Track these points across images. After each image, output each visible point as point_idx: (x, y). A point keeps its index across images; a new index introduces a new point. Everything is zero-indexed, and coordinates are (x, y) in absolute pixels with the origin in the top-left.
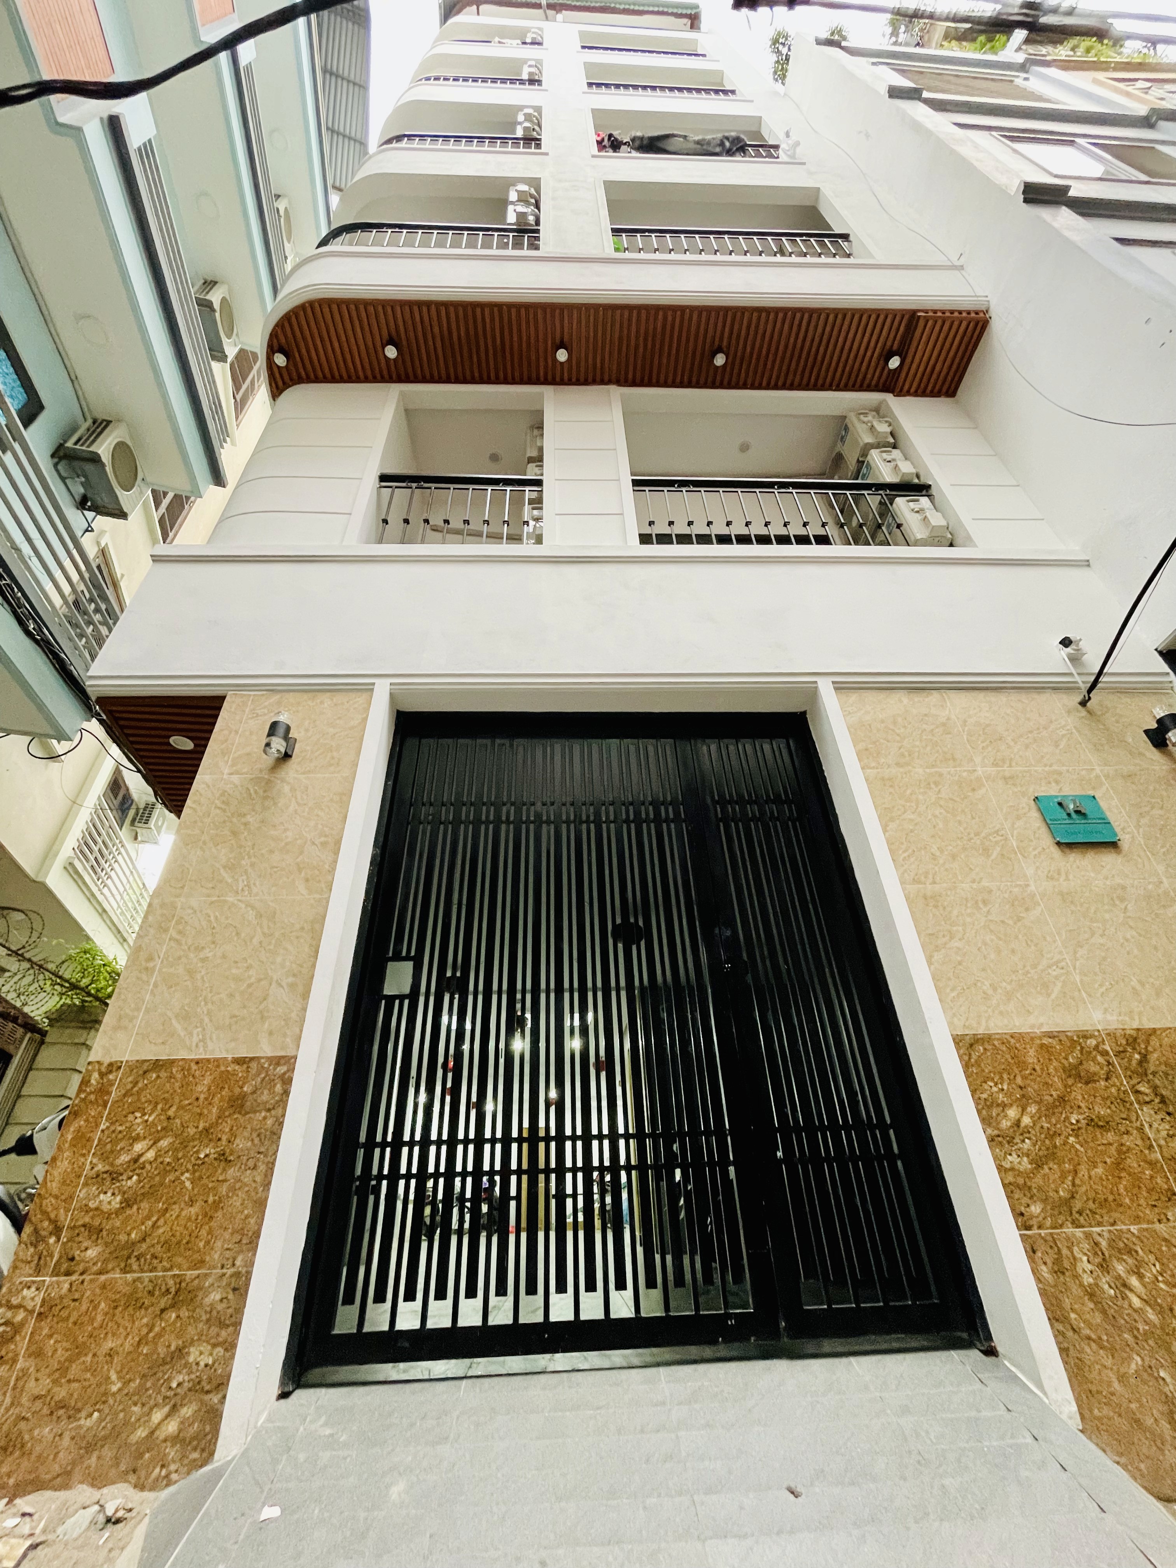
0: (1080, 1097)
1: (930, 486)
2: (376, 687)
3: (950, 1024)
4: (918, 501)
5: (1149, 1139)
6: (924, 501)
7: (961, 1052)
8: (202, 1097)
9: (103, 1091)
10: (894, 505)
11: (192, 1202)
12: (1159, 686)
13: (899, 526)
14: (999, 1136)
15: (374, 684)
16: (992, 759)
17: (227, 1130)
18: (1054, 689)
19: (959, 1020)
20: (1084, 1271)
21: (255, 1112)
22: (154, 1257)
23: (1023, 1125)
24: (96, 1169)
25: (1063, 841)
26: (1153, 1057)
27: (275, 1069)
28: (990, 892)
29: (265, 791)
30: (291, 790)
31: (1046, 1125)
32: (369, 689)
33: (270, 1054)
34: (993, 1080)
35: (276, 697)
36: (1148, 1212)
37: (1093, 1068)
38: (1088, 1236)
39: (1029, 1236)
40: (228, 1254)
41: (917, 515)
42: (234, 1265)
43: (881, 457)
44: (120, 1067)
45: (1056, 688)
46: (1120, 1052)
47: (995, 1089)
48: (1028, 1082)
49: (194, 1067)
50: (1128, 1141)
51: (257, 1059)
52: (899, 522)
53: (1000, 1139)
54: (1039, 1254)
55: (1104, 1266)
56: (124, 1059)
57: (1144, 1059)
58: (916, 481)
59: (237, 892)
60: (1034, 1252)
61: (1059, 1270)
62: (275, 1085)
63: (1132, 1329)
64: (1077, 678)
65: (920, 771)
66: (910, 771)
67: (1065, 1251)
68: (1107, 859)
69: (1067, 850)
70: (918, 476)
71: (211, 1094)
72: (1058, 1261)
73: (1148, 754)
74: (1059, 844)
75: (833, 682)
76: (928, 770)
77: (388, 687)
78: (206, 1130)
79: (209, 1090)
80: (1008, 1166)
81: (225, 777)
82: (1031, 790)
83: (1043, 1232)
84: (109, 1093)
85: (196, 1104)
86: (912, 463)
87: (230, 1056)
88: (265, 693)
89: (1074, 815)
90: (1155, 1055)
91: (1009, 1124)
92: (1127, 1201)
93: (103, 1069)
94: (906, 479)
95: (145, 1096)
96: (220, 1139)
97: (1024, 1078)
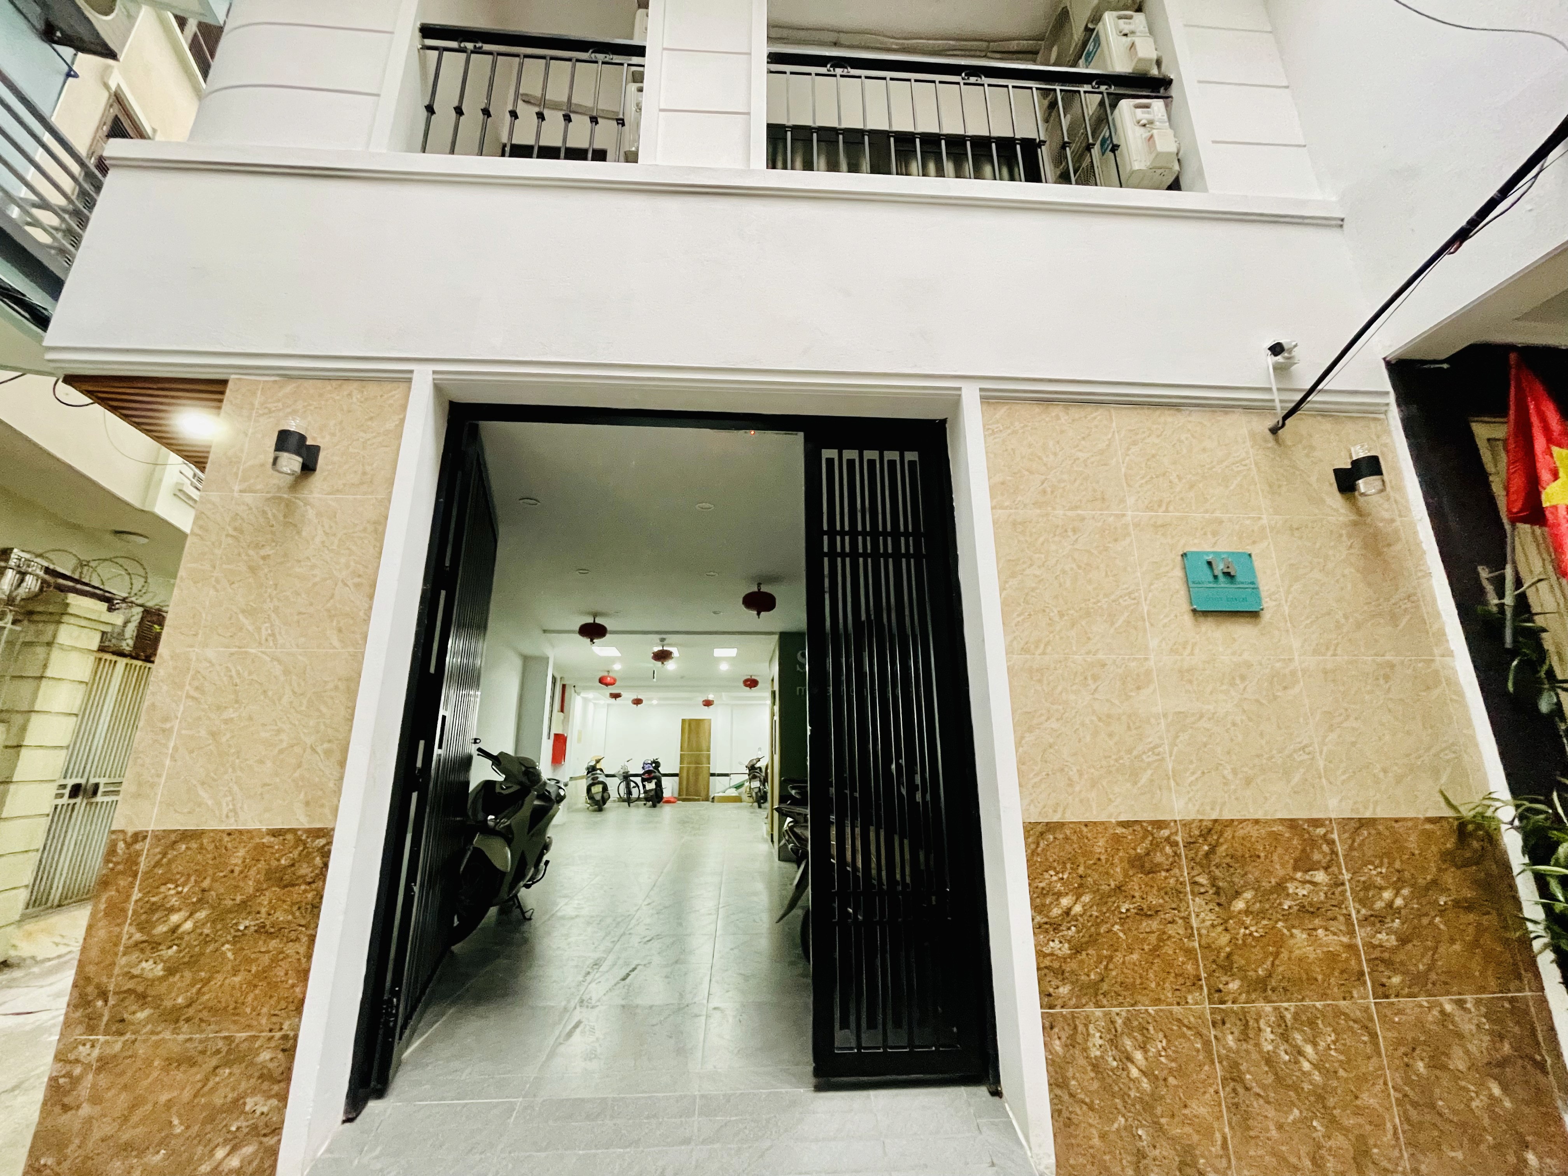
0: (1137, 888)
1: (1170, 82)
2: (415, 377)
3: (1025, 811)
4: (1147, 106)
5: (1192, 928)
6: (1158, 105)
7: (1030, 840)
8: (237, 869)
9: (132, 861)
10: (1116, 111)
11: (235, 972)
12: (1372, 408)
13: (1115, 148)
14: (1046, 923)
15: (411, 372)
16: (1146, 502)
17: (266, 903)
18: (1245, 408)
19: (1036, 807)
20: (1094, 1045)
21: (293, 885)
22: (201, 1020)
23: (1073, 913)
24: (134, 939)
25: (1199, 609)
26: (1222, 850)
27: (313, 841)
28: (1104, 665)
29: (285, 516)
30: (317, 514)
31: (1095, 914)
32: (406, 379)
33: (307, 826)
34: (1055, 869)
35: (290, 387)
36: (1170, 995)
37: (1159, 858)
38: (1106, 1014)
39: (1051, 1015)
40: (274, 1019)
41: (1142, 129)
42: (281, 1029)
43: (1116, 26)
44: (145, 837)
45: (1249, 408)
46: (1190, 843)
47: (1055, 878)
48: (1089, 872)
49: (226, 839)
50: (1171, 930)
51: (293, 831)
52: (1115, 142)
53: (1047, 926)
54: (1056, 1030)
55: (1114, 1042)
56: (150, 828)
57: (1213, 850)
58: (1155, 72)
59: (260, 643)
60: (1052, 1028)
61: (1071, 1043)
62: (314, 858)
63: (1124, 1096)
64: (1276, 396)
65: (1060, 512)
66: (1047, 515)
67: (1081, 1028)
68: (1241, 630)
69: (1201, 619)
70: (1159, 63)
71: (247, 867)
72: (1072, 1037)
73: (1329, 501)
74: (1194, 611)
75: (981, 390)
76: (1069, 513)
77: (430, 378)
78: (244, 902)
79: (244, 862)
80: (1047, 950)
81: (236, 494)
82: (1182, 542)
83: (1064, 1011)
84: (137, 864)
85: (231, 875)
86: (1155, 42)
87: (264, 828)
88: (277, 378)
89: (1221, 578)
90: (1225, 847)
91: (1060, 912)
92: (1153, 985)
93: (129, 840)
94: (1142, 68)
95: (177, 867)
96: (259, 913)
97: (1087, 867)
